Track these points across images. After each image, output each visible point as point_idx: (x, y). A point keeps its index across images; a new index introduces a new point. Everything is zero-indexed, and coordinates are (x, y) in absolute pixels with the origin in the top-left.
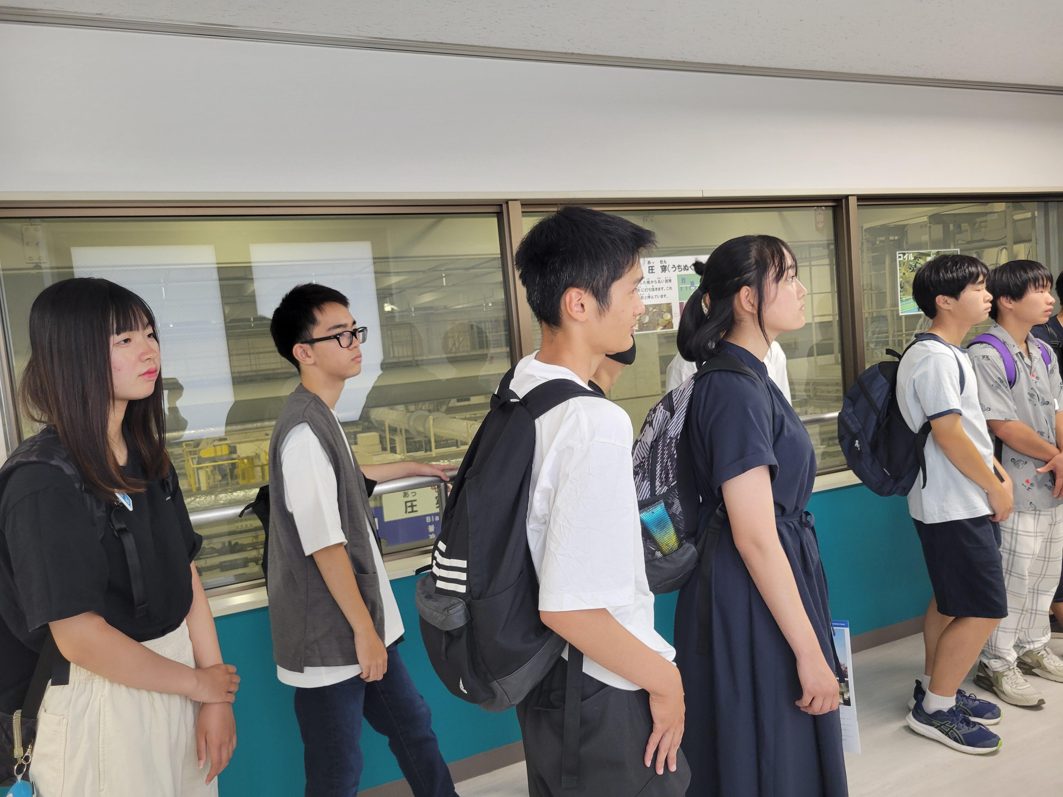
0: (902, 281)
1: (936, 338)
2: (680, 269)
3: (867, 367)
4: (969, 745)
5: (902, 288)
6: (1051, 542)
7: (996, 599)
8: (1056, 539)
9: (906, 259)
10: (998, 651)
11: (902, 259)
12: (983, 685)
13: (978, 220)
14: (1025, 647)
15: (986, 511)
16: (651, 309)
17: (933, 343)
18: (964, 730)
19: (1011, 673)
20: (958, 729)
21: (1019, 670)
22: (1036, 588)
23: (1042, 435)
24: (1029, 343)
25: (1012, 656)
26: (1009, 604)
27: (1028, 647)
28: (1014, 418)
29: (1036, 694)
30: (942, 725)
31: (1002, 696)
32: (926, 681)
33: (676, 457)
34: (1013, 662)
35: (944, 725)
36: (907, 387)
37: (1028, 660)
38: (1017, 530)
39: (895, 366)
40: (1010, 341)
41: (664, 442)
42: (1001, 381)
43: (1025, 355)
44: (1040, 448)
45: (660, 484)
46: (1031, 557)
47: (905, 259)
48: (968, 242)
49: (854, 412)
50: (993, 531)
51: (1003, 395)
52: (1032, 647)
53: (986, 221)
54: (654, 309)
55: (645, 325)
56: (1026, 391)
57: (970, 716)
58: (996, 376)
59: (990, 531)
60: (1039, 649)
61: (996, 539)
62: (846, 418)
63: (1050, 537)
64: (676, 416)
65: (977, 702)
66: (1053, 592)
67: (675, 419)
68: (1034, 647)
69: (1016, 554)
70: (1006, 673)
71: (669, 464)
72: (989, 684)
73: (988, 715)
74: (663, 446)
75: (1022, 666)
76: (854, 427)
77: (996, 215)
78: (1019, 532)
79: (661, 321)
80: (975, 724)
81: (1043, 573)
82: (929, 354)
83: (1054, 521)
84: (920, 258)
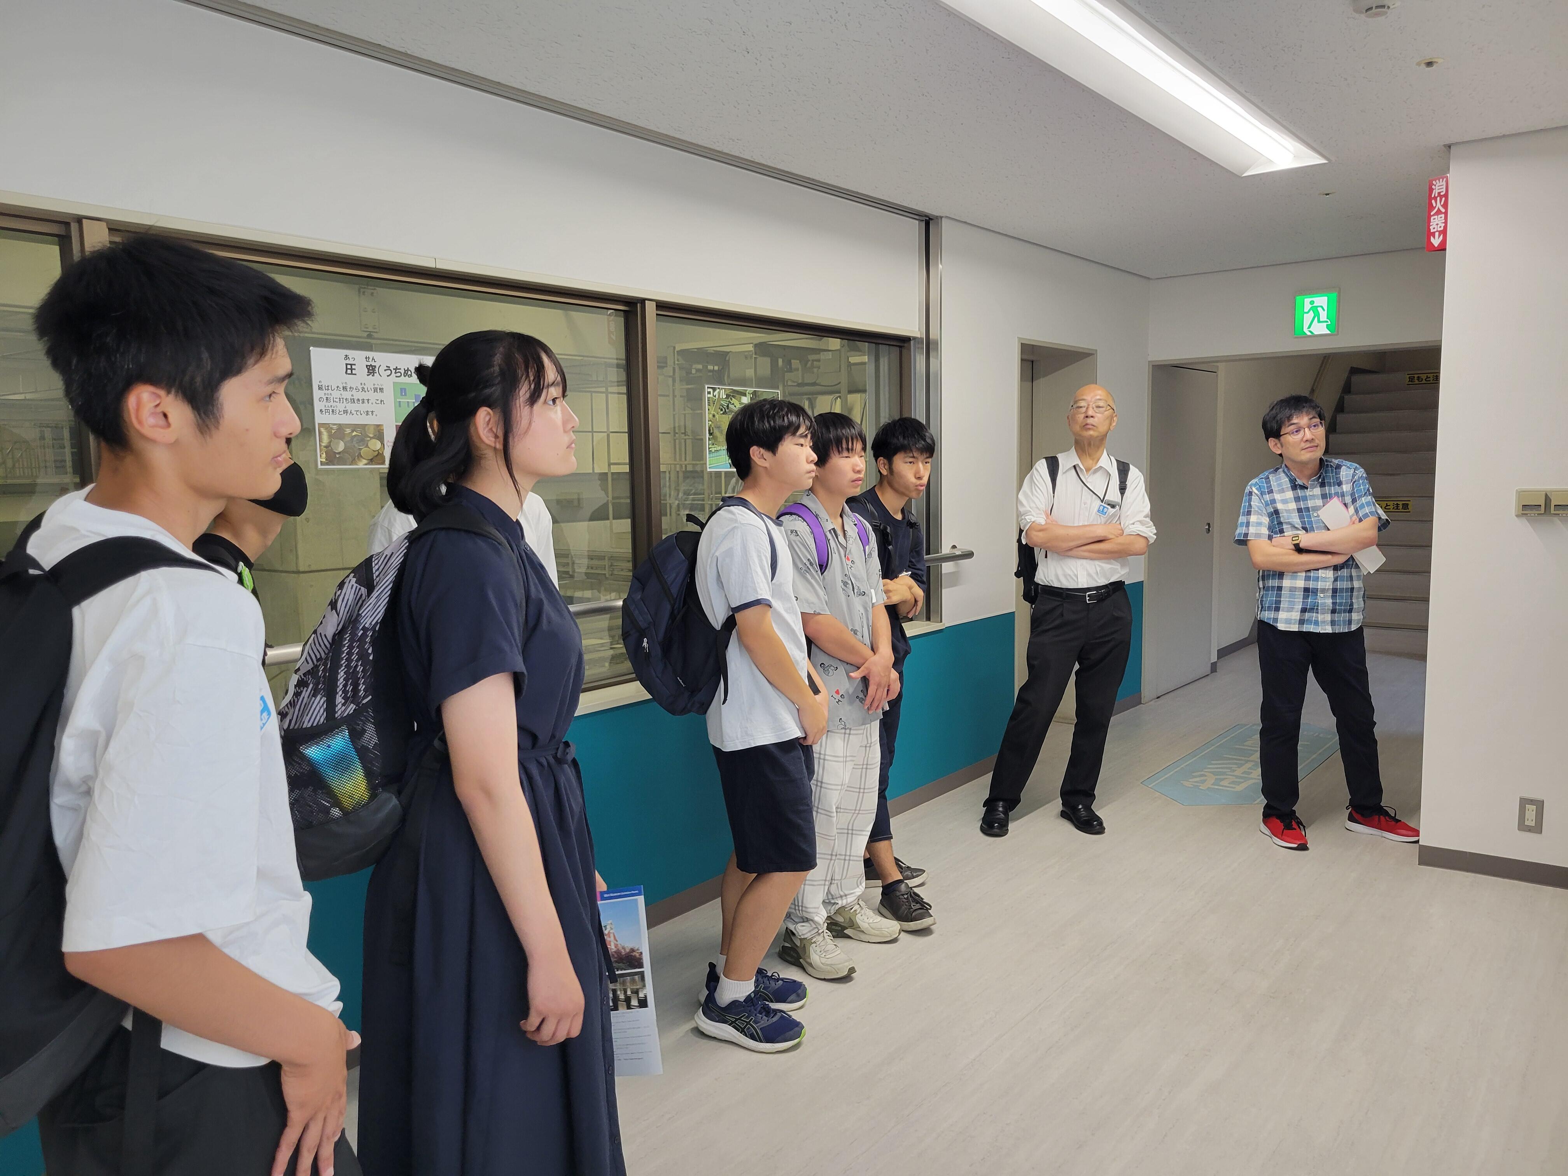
0: (711, 425)
1: (745, 504)
2: (399, 374)
3: (664, 537)
4: (768, 1041)
5: (710, 434)
6: (866, 768)
7: (804, 846)
8: (872, 764)
9: (717, 397)
10: (805, 911)
11: (711, 396)
12: (789, 959)
13: (811, 357)
14: (838, 904)
15: (797, 733)
16: (348, 431)
17: (741, 511)
18: (763, 1022)
19: (820, 938)
20: (756, 1022)
21: (829, 933)
22: (850, 828)
23: (856, 634)
24: (844, 517)
25: (821, 916)
26: (818, 850)
27: (841, 903)
28: (825, 611)
29: (847, 961)
30: (737, 1020)
31: (809, 969)
32: (720, 962)
33: (371, 658)
34: (822, 923)
35: (739, 1019)
36: (708, 567)
37: (840, 919)
38: (825, 755)
39: (696, 538)
40: (823, 515)
41: (353, 634)
42: (811, 564)
43: (840, 532)
44: (852, 650)
45: (343, 701)
46: (839, 787)
47: (715, 396)
48: (799, 385)
49: (642, 599)
50: (803, 758)
51: (813, 581)
52: (844, 902)
53: (819, 361)
54: (353, 431)
55: (337, 456)
56: (839, 578)
57: (772, 1002)
58: (805, 557)
59: (800, 758)
60: (852, 904)
61: (807, 767)
62: (632, 608)
63: (865, 763)
64: (375, 594)
65: (780, 982)
66: (869, 831)
67: (373, 600)
68: (847, 901)
69: (823, 785)
70: (814, 940)
71: (360, 669)
72: (796, 956)
73: (793, 997)
74: (351, 641)
75: (834, 927)
76: (643, 620)
77: (829, 355)
78: (827, 757)
79: (364, 450)
80: (776, 1011)
81: (858, 809)
82: (737, 525)
83: (869, 742)
84: (733, 396)
